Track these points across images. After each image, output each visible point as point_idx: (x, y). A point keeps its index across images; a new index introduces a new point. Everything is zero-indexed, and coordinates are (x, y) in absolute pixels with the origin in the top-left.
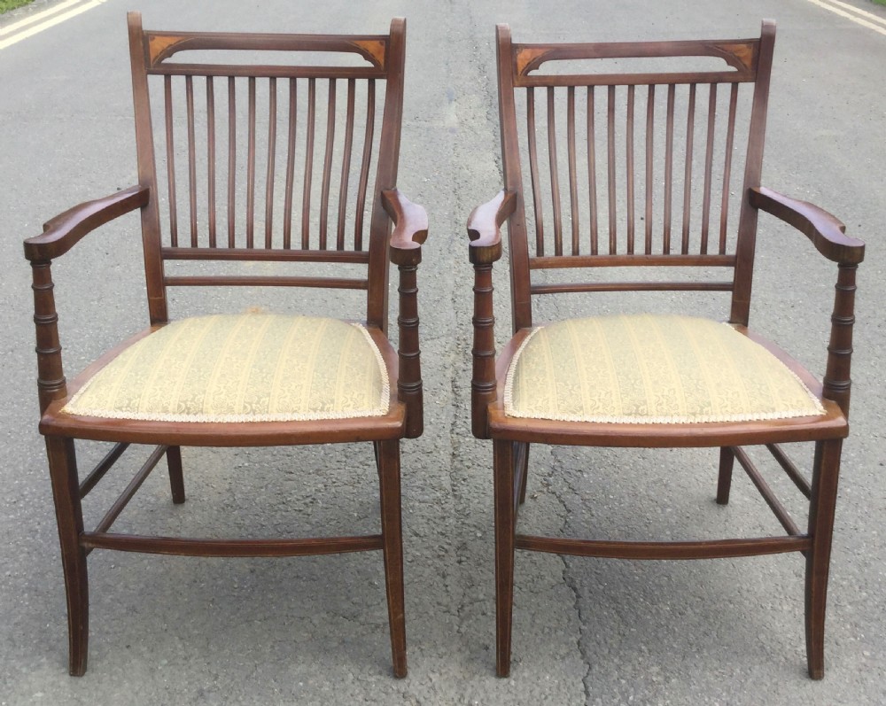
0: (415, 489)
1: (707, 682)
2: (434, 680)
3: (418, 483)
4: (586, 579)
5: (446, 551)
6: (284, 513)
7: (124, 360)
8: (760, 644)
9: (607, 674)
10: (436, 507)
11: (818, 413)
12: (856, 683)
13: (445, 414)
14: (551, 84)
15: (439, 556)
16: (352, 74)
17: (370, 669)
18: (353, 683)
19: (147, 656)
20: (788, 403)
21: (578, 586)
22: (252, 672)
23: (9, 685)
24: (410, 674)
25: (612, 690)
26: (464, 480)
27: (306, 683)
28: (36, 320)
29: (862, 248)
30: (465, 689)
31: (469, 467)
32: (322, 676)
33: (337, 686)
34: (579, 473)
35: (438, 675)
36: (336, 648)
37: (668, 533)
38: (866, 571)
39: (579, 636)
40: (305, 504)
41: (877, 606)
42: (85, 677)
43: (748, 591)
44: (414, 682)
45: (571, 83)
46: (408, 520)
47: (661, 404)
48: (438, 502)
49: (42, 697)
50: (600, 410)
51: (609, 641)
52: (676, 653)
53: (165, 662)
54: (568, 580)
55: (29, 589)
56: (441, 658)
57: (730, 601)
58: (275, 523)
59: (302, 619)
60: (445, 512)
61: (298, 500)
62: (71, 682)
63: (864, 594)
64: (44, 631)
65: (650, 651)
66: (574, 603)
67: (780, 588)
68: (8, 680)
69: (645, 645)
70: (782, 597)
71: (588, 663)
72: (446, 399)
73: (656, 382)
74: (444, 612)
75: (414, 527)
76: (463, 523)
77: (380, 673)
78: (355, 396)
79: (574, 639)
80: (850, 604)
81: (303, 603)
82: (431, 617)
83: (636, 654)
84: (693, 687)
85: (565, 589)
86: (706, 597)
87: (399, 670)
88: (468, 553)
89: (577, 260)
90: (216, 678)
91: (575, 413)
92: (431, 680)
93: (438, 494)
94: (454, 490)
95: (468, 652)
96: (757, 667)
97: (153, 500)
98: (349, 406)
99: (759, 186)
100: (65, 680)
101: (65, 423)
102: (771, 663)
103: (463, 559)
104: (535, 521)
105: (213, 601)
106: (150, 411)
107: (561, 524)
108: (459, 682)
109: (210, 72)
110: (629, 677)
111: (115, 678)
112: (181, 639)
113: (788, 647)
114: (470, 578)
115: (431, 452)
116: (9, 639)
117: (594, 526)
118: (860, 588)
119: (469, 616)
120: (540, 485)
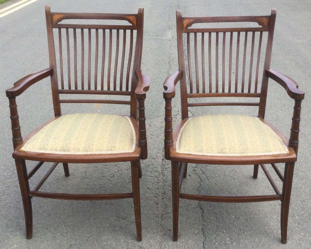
0: (149, 172)
1: (246, 244)
2: (151, 242)
3: (150, 170)
4: (206, 206)
5: (158, 195)
6: (103, 180)
7: (43, 131)
8: (265, 230)
9: (211, 241)
10: (156, 178)
11: (286, 153)
12: (298, 245)
13: (161, 144)
14: (196, 31)
15: (156, 196)
16: (125, 28)
17: (130, 238)
18: (123, 243)
19: (53, 232)
20: (276, 149)
21: (203, 208)
22: (89, 238)
23: (5, 242)
24: (143, 240)
25: (213, 246)
26: (166, 169)
27: (107, 242)
28: (11, 118)
29: (304, 95)
30: (162, 245)
31: (168, 164)
32: (113, 240)
33: (118, 244)
34: (206, 167)
35: (153, 240)
36: (118, 230)
37: (235, 189)
38: (304, 203)
39: (202, 226)
40: (110, 177)
41: (307, 217)
42: (31, 239)
43: (262, 211)
44: (144, 243)
45: (203, 31)
46: (146, 183)
47: (230, 149)
48: (157, 177)
49: (16, 247)
50: (209, 151)
51: (213, 228)
52: (235, 233)
53: (59, 234)
54: (200, 206)
55: (14, 207)
56: (154, 234)
57: (256, 214)
58: (100, 184)
59: (107, 219)
60: (159, 180)
61: (108, 175)
62: (27, 241)
63: (303, 212)
64: (18, 223)
65: (226, 232)
66: (201, 214)
67: (273, 210)
68: (5, 240)
69: (225, 230)
70: (274, 213)
71: (205, 237)
72: (161, 139)
73: (229, 141)
74: (156, 217)
75: (148, 186)
76: (165, 185)
77: (133, 239)
78: (123, 145)
79: (201, 228)
80: (298, 216)
81: (108, 213)
82: (152, 219)
83: (221, 233)
84: (241, 246)
85: (199, 209)
86: (247, 212)
87: (139, 238)
88: (166, 196)
89: (204, 95)
90: (76, 241)
91: (200, 152)
92: (150, 242)
93: (157, 174)
94: (162, 172)
95: (164, 232)
96: (264, 239)
97: (58, 175)
98: (120, 149)
99: (269, 69)
100: (25, 240)
101: (22, 154)
102: (269, 237)
103: (164, 198)
104: (190, 184)
105: (77, 212)
106: (51, 150)
107: (199, 185)
108: (160, 243)
109: (75, 27)
110: (219, 242)
111: (42, 240)
112: (65, 226)
113: (275, 231)
114: (166, 205)
115: (155, 158)
116: (6, 225)
117: (210, 186)
118: (301, 210)
119: (165, 219)
120: (192, 171)
